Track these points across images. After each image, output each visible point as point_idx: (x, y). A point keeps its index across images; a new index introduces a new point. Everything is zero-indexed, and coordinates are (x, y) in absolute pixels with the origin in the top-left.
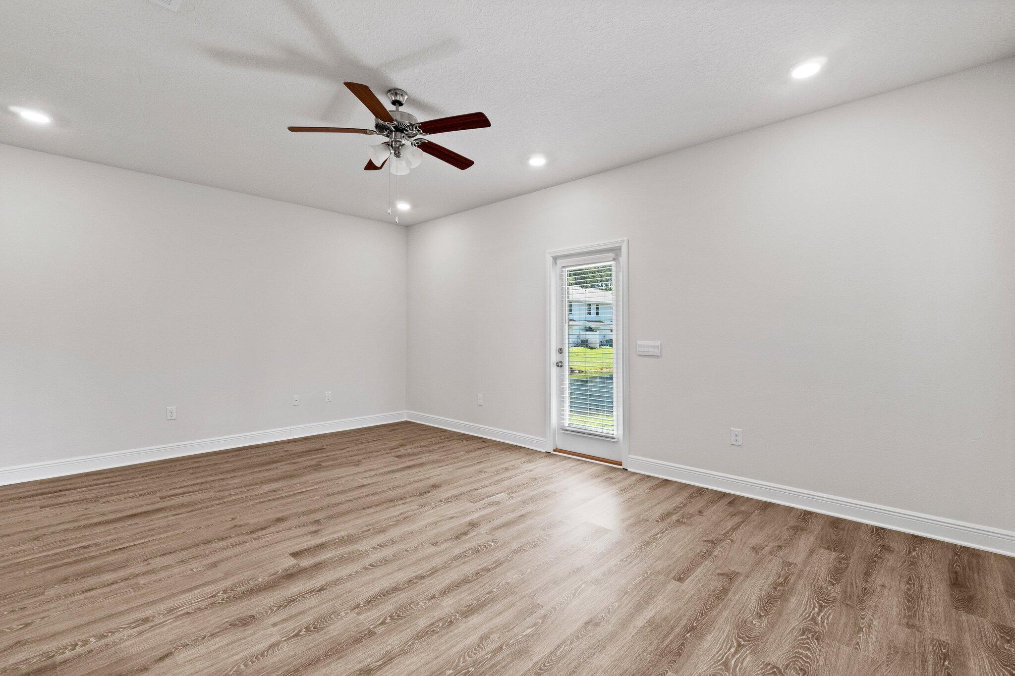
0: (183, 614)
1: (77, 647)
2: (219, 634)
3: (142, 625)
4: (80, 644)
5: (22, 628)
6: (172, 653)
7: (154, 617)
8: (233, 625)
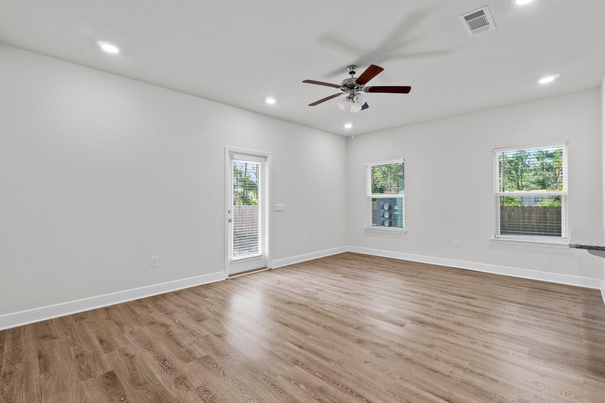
0: (471, 338)
1: (518, 355)
2: (470, 326)
3: (488, 346)
4: (516, 356)
5: (539, 383)
6: (489, 332)
7: (481, 345)
8: (463, 325)
